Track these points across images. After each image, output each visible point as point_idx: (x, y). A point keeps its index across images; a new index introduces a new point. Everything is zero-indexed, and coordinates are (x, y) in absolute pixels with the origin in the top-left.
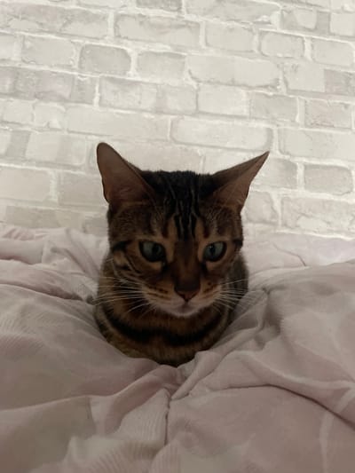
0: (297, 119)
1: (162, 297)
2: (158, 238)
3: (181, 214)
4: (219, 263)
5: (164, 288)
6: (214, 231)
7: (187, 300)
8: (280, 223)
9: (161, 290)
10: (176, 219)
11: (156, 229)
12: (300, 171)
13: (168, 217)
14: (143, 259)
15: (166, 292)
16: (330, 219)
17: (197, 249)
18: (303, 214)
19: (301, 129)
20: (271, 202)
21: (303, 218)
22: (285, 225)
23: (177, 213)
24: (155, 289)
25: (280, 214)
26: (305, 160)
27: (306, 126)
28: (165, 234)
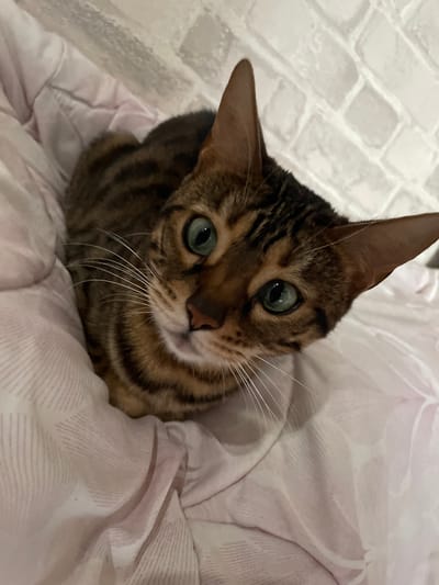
0: (404, 13)
1: (165, 302)
2: (219, 220)
3: (271, 217)
4: (274, 319)
5: (176, 292)
6: (296, 267)
7: (192, 328)
8: (292, 144)
9: (170, 292)
10: (261, 218)
11: (226, 209)
12: (357, 88)
13: (251, 207)
14: (179, 239)
15: (174, 298)
16: (340, 167)
17: (256, 272)
18: (321, 148)
19: (398, 29)
20: (301, 111)
21: (317, 152)
22: (295, 150)
23: (269, 212)
24: (166, 287)
25: (299, 131)
26: (370, 77)
27: (405, 29)
28: (232, 221)
